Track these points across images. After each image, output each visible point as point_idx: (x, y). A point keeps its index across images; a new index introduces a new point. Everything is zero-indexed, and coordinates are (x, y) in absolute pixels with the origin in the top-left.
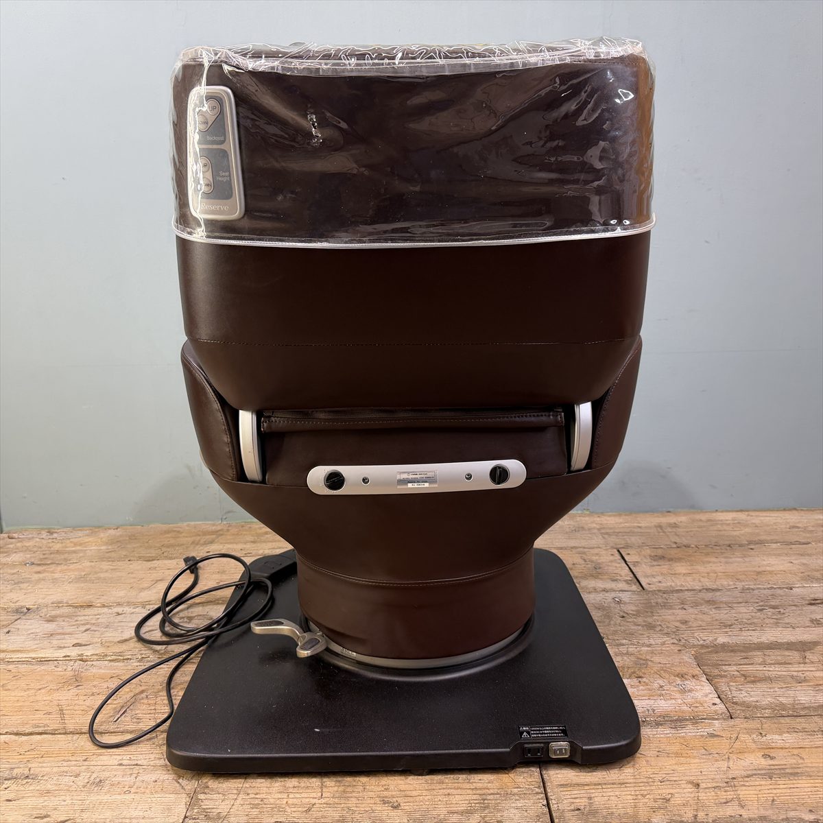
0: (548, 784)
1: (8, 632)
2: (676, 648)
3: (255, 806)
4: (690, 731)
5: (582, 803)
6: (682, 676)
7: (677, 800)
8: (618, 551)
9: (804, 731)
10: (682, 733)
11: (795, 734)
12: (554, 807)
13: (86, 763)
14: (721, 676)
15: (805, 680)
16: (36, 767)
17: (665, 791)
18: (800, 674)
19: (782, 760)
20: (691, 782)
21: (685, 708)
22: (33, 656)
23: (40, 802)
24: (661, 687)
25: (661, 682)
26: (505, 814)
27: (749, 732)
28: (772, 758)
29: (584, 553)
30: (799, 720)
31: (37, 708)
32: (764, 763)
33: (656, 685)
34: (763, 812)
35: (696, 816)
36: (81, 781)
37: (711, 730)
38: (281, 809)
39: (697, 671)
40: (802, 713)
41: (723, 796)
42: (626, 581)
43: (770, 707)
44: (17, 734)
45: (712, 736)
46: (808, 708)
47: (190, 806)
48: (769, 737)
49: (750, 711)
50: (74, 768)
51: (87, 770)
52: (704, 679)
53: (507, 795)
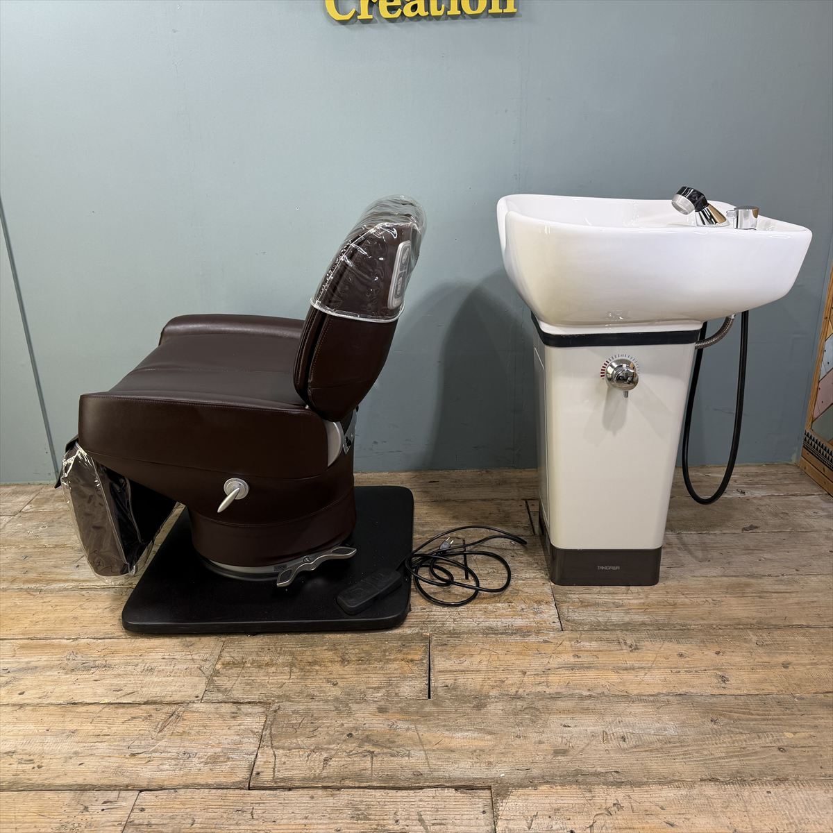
0: (432, 670)
1: (78, 566)
2: (541, 582)
3: (248, 684)
4: (533, 638)
5: (450, 682)
6: (539, 602)
7: (509, 682)
8: (526, 502)
9: (608, 640)
10: (527, 640)
11: (600, 642)
12: (432, 685)
13: (141, 657)
14: (566, 602)
15: (622, 606)
16: (110, 660)
17: (503, 676)
18: (620, 601)
19: (585, 658)
20: (522, 671)
21: (534, 624)
22: (98, 584)
23: (115, 681)
24: (523, 610)
25: (523, 606)
26: (401, 689)
27: (570, 640)
28: (578, 657)
29: (500, 504)
30: (606, 633)
31: (106, 621)
32: (572, 660)
33: (519, 608)
34: (559, 690)
35: (517, 692)
36: (139, 669)
37: (546, 638)
38: (263, 686)
39: (550, 599)
40: (611, 628)
41: (538, 679)
42: (524, 527)
43: (591, 624)
44: (94, 639)
45: (545, 642)
46: (615, 625)
47: (208, 684)
48: (582, 643)
49: (576, 626)
50: (135, 661)
51: (143, 662)
52: (553, 605)
53: (405, 678)
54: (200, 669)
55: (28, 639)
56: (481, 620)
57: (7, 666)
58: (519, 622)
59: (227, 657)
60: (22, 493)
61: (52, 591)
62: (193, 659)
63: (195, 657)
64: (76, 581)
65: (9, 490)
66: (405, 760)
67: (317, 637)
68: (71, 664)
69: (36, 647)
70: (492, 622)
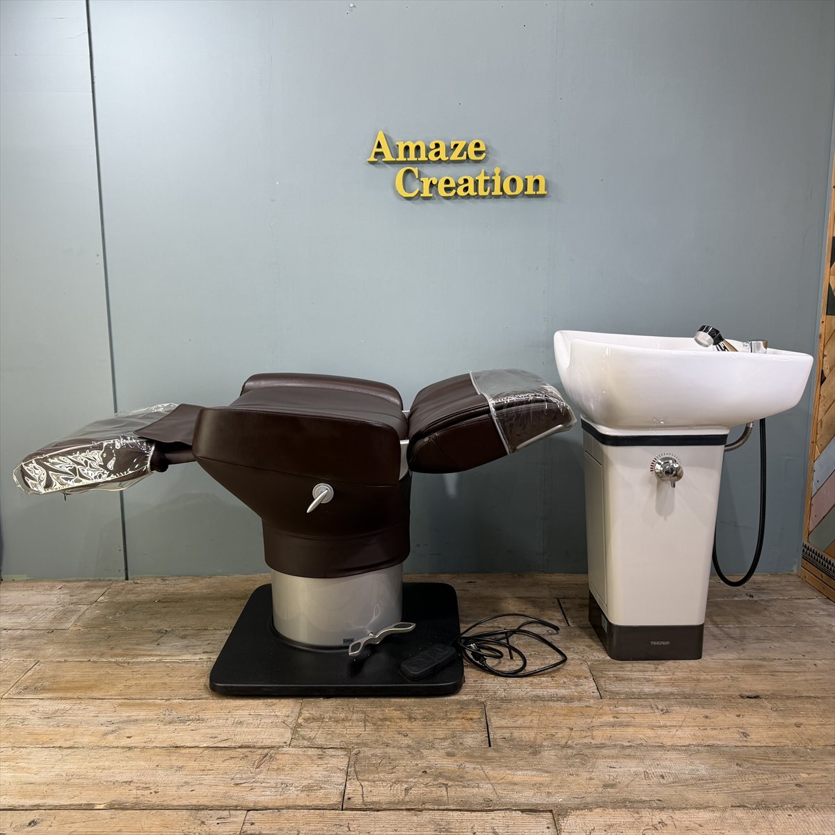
0: (490, 727)
1: (159, 644)
2: (579, 662)
3: (328, 734)
4: (576, 704)
5: (507, 735)
6: (579, 677)
7: (559, 735)
8: (558, 601)
9: (641, 705)
10: (571, 705)
11: (635, 707)
12: (491, 737)
13: (230, 714)
14: (602, 677)
15: (652, 680)
16: (202, 715)
17: (553, 731)
18: (650, 677)
19: (623, 719)
20: (569, 728)
21: (576, 694)
22: (179, 659)
23: (210, 731)
24: (565, 682)
25: (565, 680)
26: (465, 740)
27: (609, 705)
28: (617, 718)
29: (535, 601)
30: (640, 700)
32: (612, 720)
33: (562, 681)
34: (603, 741)
35: (566, 743)
36: (230, 722)
37: (587, 704)
38: (343, 736)
39: (589, 674)
40: (643, 697)
41: (584, 734)
42: (558, 620)
43: (626, 694)
44: (185, 699)
45: (588, 707)
46: (647, 695)
47: (293, 734)
48: (620, 708)
49: (614, 695)
50: (224, 716)
51: (232, 717)
52: (591, 679)
53: (467, 732)
54: (284, 722)
55: (125, 699)
56: (528, 690)
57: (110, 719)
58: (563, 692)
59: (306, 714)
60: (95, 587)
61: (138, 663)
62: (276, 715)
63: (279, 714)
64: (159, 655)
65: (82, 584)
66: (475, 790)
67: (384, 701)
68: (168, 718)
69: (133, 705)
70: (539, 692)
